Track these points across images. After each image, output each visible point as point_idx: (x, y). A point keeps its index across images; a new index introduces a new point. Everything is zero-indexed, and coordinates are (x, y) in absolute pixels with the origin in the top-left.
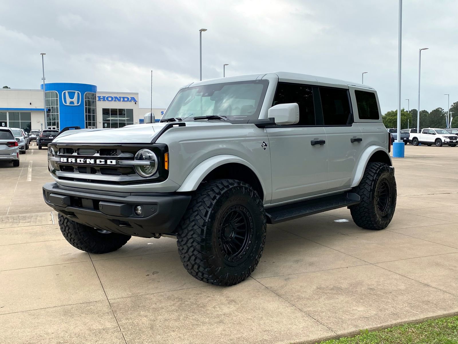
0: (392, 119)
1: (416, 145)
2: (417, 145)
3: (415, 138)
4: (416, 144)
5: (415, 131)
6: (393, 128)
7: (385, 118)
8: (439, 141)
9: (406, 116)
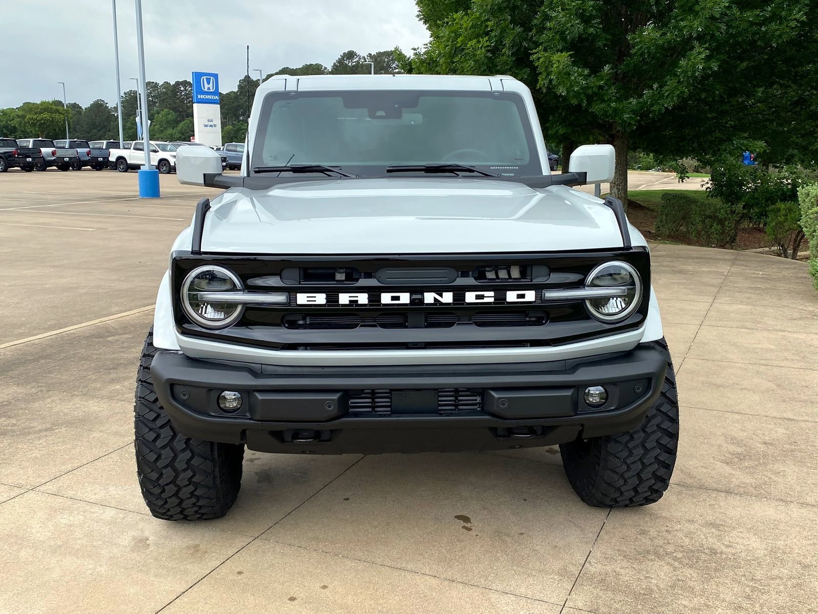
0: (36, 119)
1: (123, 170)
2: (126, 171)
3: (121, 159)
4: (123, 168)
5: (116, 146)
6: (75, 140)
7: (22, 116)
8: (165, 165)
9: (62, 114)
